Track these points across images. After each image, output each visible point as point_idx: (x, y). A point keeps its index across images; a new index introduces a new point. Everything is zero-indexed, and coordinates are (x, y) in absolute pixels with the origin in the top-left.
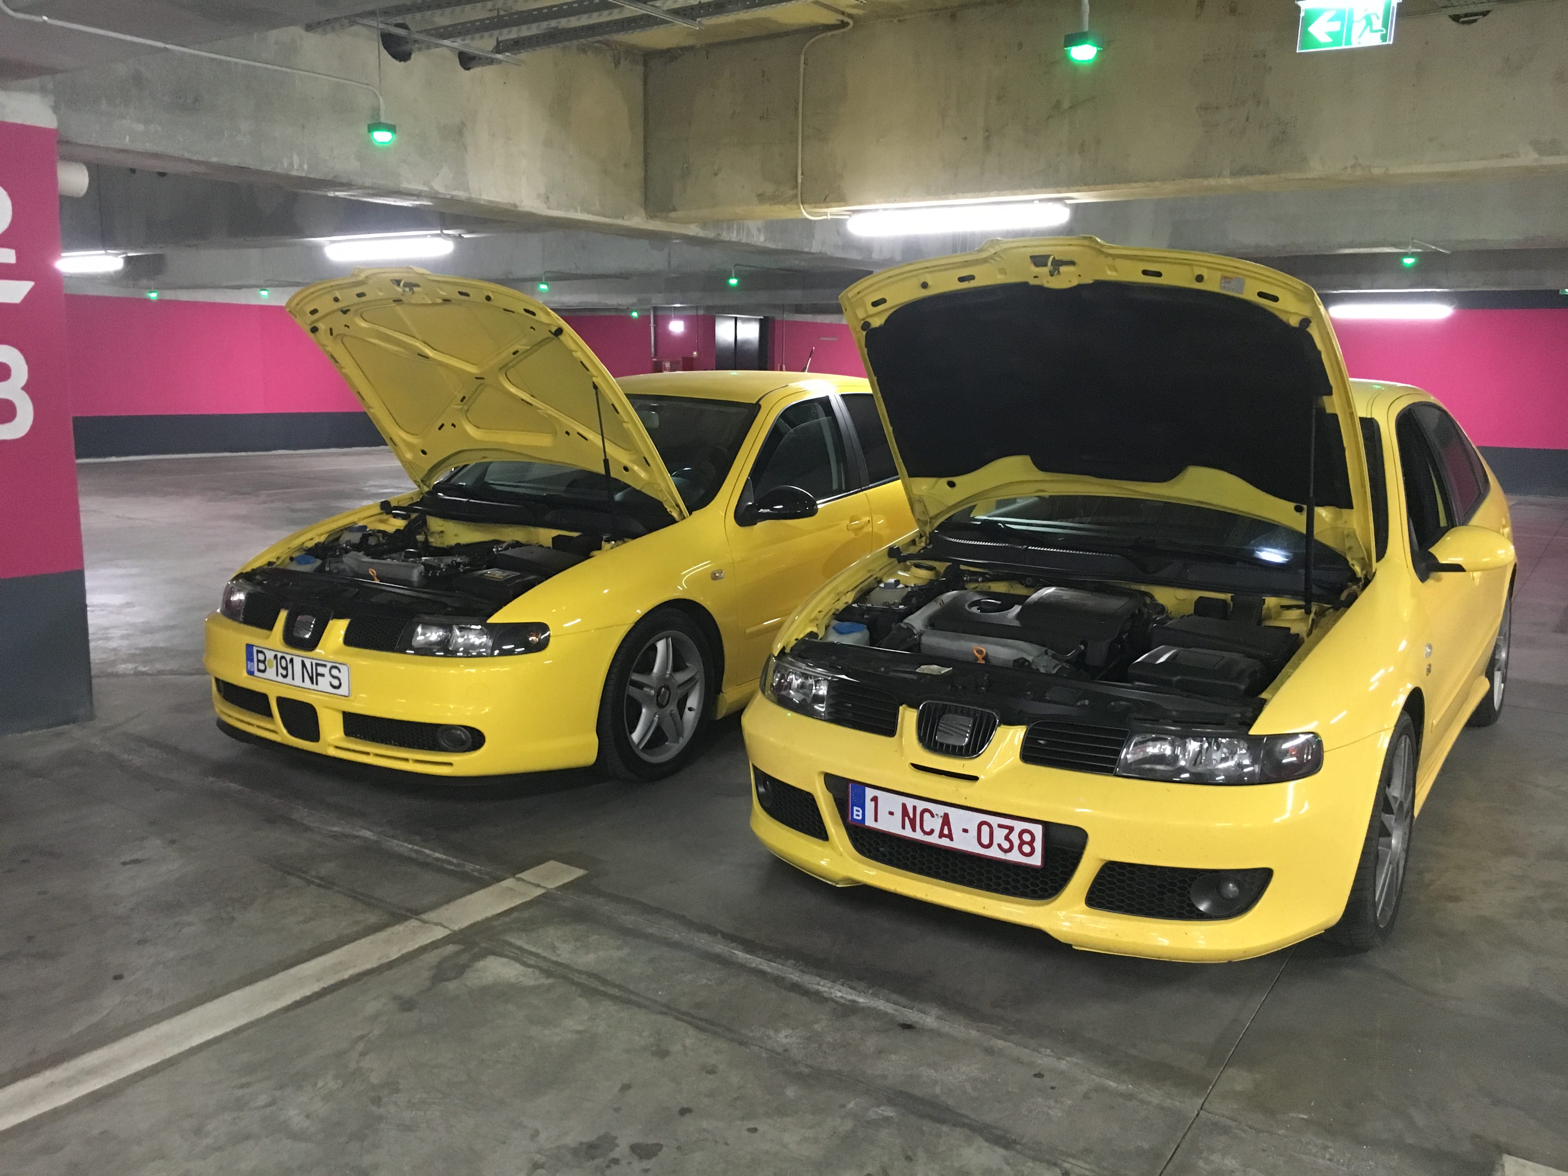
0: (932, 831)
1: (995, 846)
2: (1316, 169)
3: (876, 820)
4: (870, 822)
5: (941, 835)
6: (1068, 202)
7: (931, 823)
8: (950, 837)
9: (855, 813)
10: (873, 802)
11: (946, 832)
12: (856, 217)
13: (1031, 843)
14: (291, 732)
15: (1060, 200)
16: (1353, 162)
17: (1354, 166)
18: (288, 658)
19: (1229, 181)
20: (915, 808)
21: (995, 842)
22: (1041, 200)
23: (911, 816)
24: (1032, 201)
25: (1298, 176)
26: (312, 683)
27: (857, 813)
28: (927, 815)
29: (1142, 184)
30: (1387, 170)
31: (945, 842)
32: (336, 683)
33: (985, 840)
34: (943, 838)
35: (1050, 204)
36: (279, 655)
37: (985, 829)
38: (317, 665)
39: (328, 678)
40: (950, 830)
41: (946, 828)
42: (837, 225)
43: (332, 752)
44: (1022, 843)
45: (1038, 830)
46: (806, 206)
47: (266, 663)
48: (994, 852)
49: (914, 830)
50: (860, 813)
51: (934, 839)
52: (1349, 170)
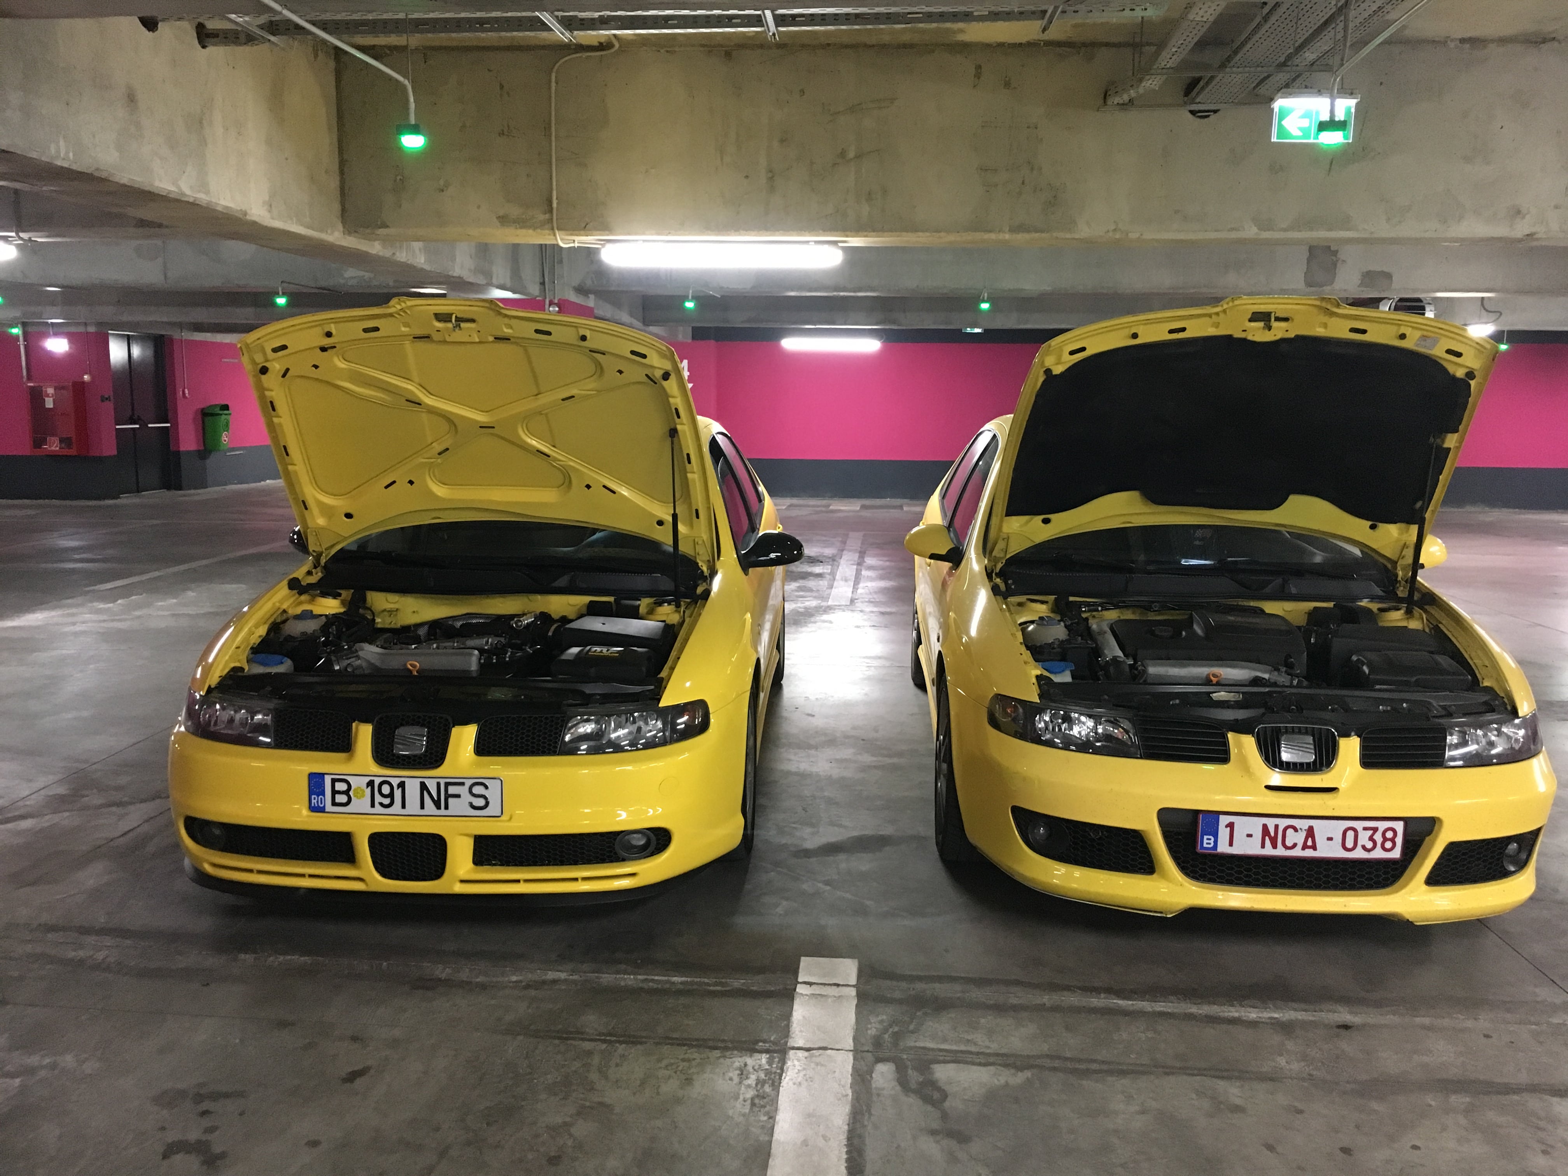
0: (1295, 845)
1: (1359, 847)
2: (1084, 231)
3: (1231, 844)
4: (1223, 848)
5: (1305, 847)
6: (841, 245)
7: (1292, 838)
8: (1314, 847)
9: (1205, 841)
10: (1229, 828)
11: (1310, 843)
14: (384, 875)
15: (835, 243)
16: (1113, 227)
18: (395, 782)
19: (1007, 236)
22: (817, 242)
24: (807, 242)
25: (1068, 236)
26: (438, 807)
27: (1208, 841)
29: (928, 234)
31: (1309, 853)
32: (480, 802)
33: (1350, 844)
34: (1306, 850)
35: (826, 246)
39: (467, 798)
41: (1310, 839)
42: (590, 254)
43: (459, 889)
45: (1399, 826)
46: (560, 232)
47: (351, 793)
49: (1275, 846)
50: (1212, 841)
51: (1297, 852)
52: (1111, 234)
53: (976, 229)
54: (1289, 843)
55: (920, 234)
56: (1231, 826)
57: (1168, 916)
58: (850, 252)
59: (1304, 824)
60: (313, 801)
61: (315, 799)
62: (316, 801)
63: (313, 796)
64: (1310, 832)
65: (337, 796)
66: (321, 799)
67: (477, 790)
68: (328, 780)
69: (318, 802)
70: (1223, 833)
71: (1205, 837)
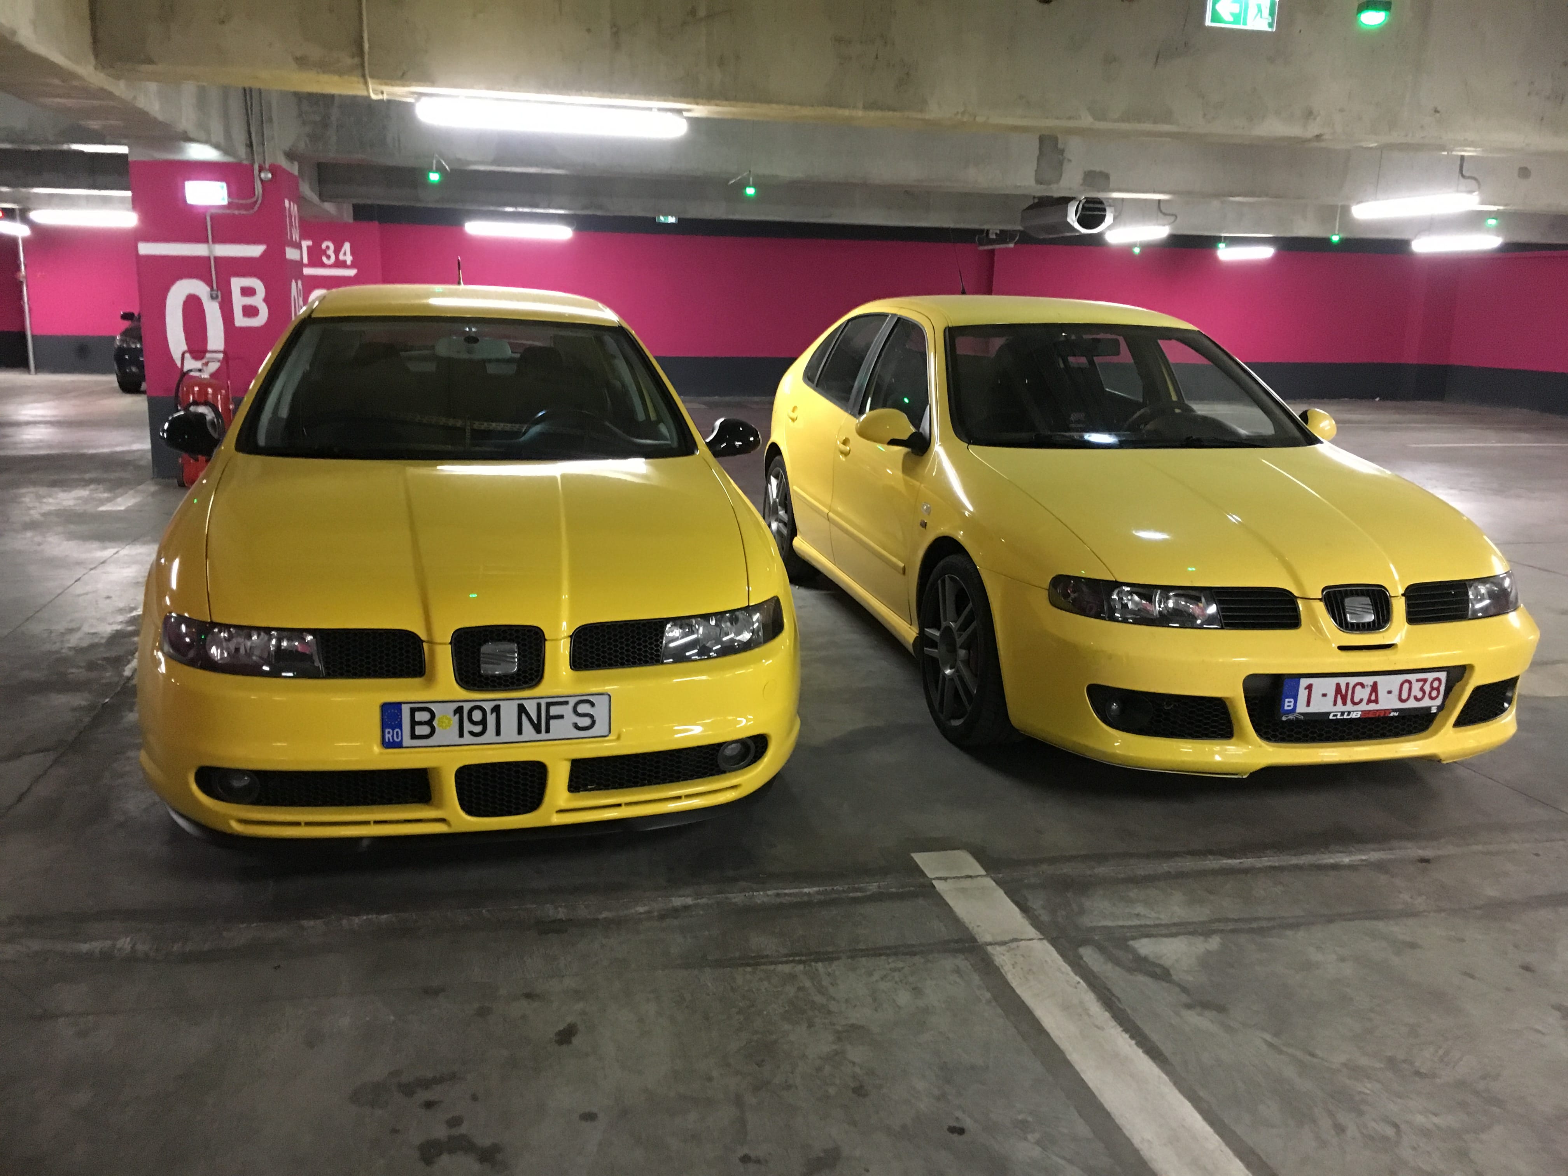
0: (1361, 700)
1: (1412, 698)
2: (934, 112)
5: (1369, 701)
8: (1376, 701)
11: (1373, 698)
12: (424, 99)
13: (1438, 689)
15: (679, 111)
16: (961, 109)
17: (963, 113)
19: (860, 113)
20: (1348, 684)
21: (1413, 694)
22: (660, 110)
23: (1344, 691)
24: (650, 109)
25: (919, 116)
26: (538, 731)
27: (1289, 704)
28: (1358, 688)
29: (782, 106)
30: (988, 118)
31: (1373, 707)
32: (585, 722)
33: (1404, 696)
36: (467, 707)
37: (1406, 686)
38: (549, 705)
40: (1377, 696)
41: (1374, 694)
43: (557, 820)
44: (1432, 689)
45: (1443, 676)
48: (1412, 704)
50: (1292, 704)
53: (831, 105)
54: (1356, 700)
55: (774, 106)
56: (1309, 687)
57: (1244, 777)
58: (695, 122)
59: (1368, 681)
60: (387, 736)
61: (389, 733)
62: (390, 736)
63: (387, 731)
64: (1375, 687)
65: (417, 728)
66: (397, 732)
67: (582, 708)
68: (406, 711)
69: (393, 736)
70: (1303, 694)
71: (1287, 700)
